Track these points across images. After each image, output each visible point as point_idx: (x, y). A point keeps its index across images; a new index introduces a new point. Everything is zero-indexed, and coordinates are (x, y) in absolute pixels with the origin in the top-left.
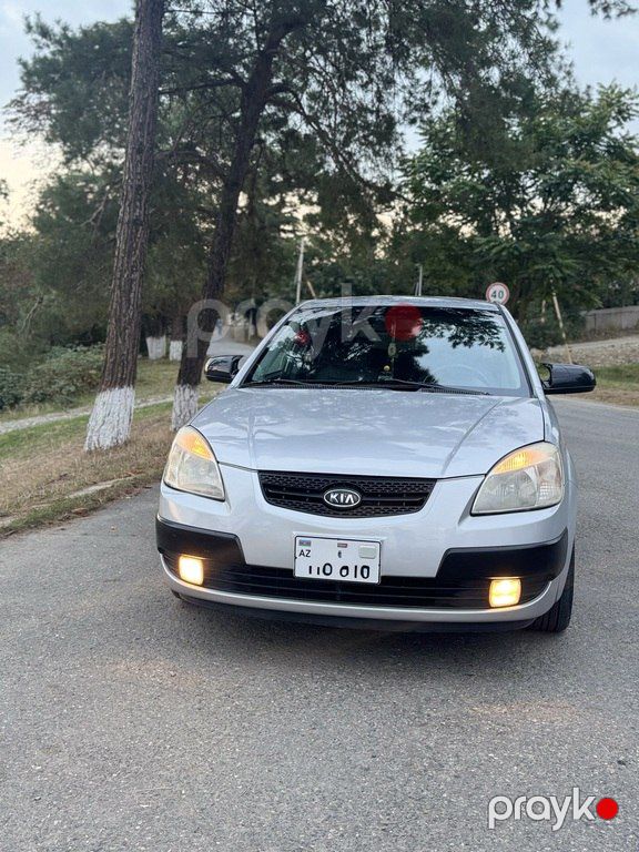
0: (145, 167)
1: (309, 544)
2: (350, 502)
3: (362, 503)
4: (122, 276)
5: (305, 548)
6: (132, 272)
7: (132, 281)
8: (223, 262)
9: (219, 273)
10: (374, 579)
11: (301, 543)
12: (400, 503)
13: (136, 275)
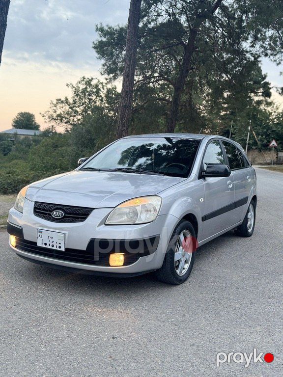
0: (130, 84)
1: (42, 232)
2: (59, 216)
3: (64, 217)
4: (119, 129)
5: (40, 234)
6: (123, 127)
7: (122, 131)
8: (173, 123)
9: (171, 127)
10: (63, 249)
11: (39, 232)
12: (78, 218)
13: (124, 128)
